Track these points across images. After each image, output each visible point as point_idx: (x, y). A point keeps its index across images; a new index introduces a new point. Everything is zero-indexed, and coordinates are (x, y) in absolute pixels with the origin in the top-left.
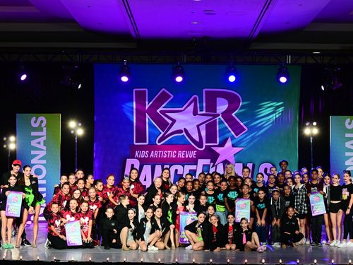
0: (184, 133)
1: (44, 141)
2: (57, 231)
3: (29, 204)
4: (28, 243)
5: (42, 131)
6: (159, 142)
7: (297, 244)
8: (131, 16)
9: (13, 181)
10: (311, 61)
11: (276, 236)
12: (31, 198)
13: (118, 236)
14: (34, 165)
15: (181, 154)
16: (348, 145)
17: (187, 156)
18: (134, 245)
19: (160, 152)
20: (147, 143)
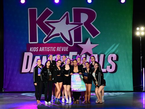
0: (60, 36)
6: (45, 41)
15: (59, 49)
17: (62, 50)
19: (45, 48)
20: (37, 42)
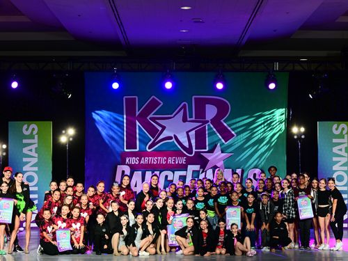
0: (174, 140)
1: (36, 149)
2: (48, 237)
3: (20, 211)
4: (21, 250)
5: (34, 138)
6: (149, 149)
7: (286, 248)
8: (121, 25)
9: (5, 188)
10: (298, 68)
11: (265, 241)
12: (22, 204)
13: (109, 242)
14: (26, 172)
15: (171, 161)
16: (335, 150)
17: (177, 163)
18: (125, 251)
19: (150, 158)
20: (137, 150)
